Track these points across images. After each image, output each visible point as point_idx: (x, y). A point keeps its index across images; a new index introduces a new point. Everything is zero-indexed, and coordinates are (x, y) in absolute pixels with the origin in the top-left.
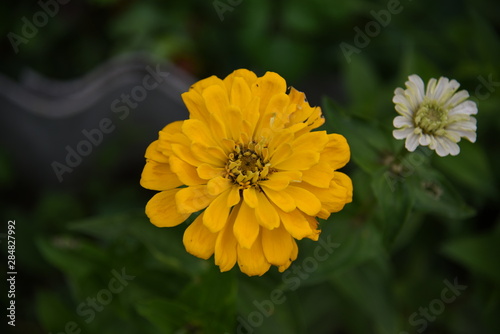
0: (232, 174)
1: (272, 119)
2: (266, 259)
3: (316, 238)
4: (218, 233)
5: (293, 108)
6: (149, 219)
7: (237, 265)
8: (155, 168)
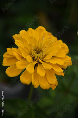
0: (33, 57)
1: (43, 38)
2: (49, 83)
3: (64, 75)
4: (32, 74)
5: (49, 37)
6: (7, 75)
7: (39, 86)
8: (7, 60)
